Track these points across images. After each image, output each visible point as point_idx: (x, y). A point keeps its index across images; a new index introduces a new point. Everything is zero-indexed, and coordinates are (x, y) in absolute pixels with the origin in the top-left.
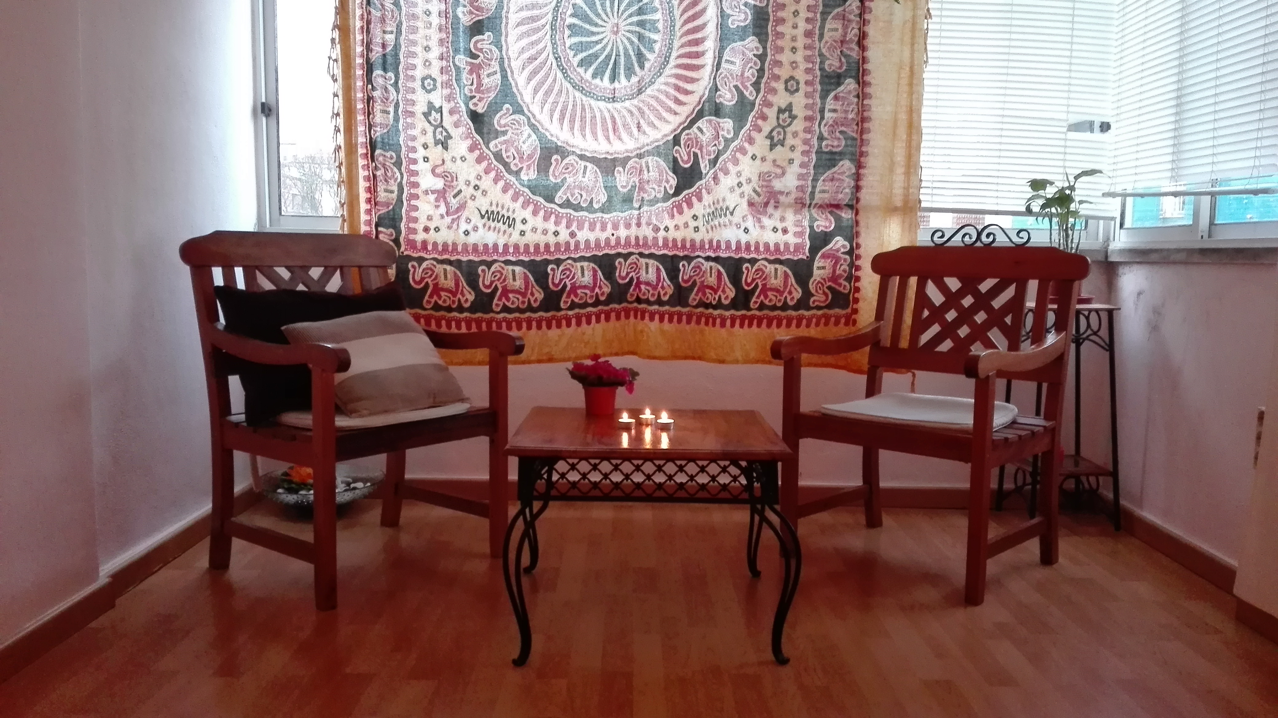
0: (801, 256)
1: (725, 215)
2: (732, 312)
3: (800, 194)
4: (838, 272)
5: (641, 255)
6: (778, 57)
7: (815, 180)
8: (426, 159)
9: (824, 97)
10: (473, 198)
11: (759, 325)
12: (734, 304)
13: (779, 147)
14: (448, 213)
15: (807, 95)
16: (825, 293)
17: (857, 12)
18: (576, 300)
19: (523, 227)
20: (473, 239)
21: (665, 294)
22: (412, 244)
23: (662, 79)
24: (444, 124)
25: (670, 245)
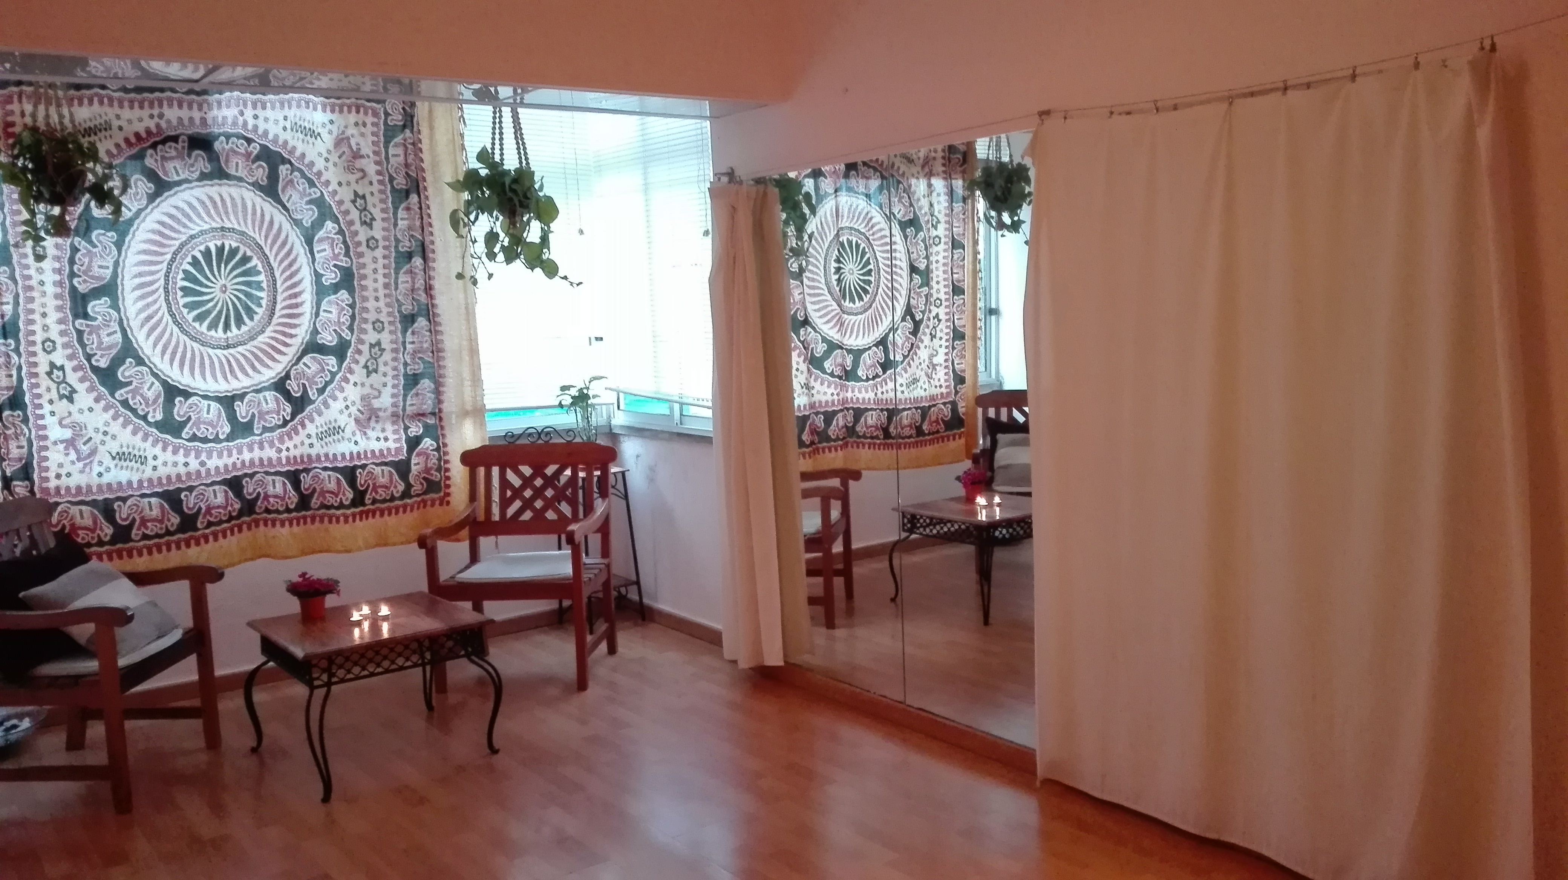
0: (400, 457)
1: (338, 433)
2: (353, 510)
3: (395, 409)
4: (429, 465)
5: (267, 473)
6: (365, 305)
7: (405, 396)
8: (53, 413)
9: (404, 333)
10: (103, 443)
11: (375, 517)
12: (354, 503)
13: (374, 375)
14: (79, 459)
15: (391, 332)
16: (422, 484)
17: (421, 267)
18: (212, 519)
19: (155, 463)
20: (107, 479)
22: (46, 491)
23: (270, 328)
24: (68, 380)
25: (292, 462)
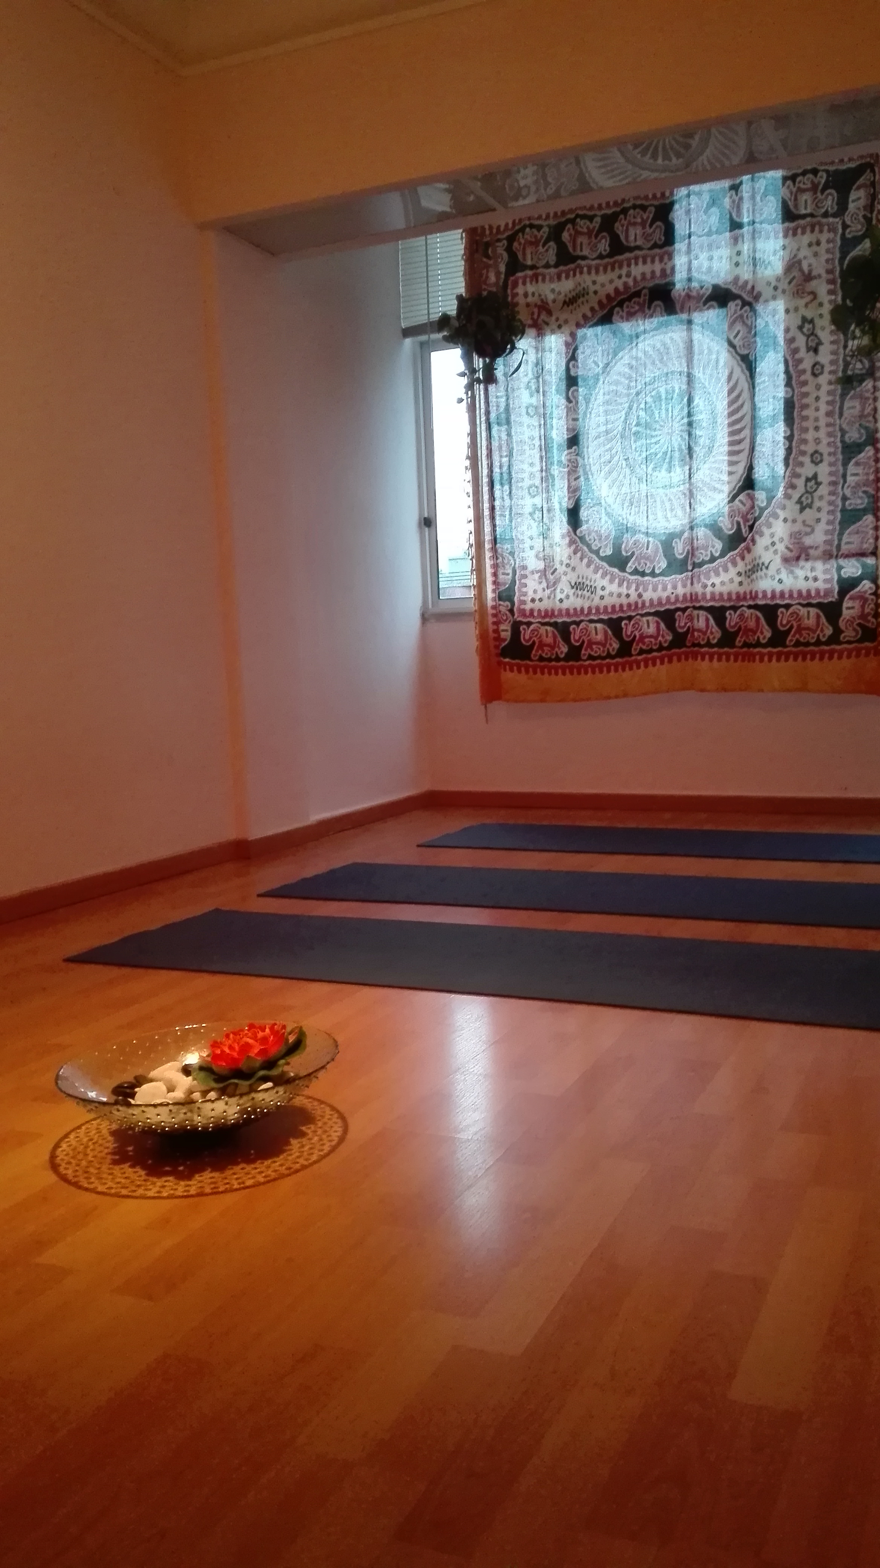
0: (830, 600)
1: (761, 570)
3: (829, 548)
4: (866, 611)
5: (695, 608)
6: (804, 436)
7: (841, 534)
8: (532, 548)
9: (845, 464)
10: (565, 574)
11: (795, 659)
13: (808, 510)
14: (548, 587)
15: (831, 464)
16: (854, 630)
17: (870, 390)
18: (644, 647)
19: (602, 593)
20: (566, 605)
21: (714, 638)
22: (523, 612)
25: (718, 598)
